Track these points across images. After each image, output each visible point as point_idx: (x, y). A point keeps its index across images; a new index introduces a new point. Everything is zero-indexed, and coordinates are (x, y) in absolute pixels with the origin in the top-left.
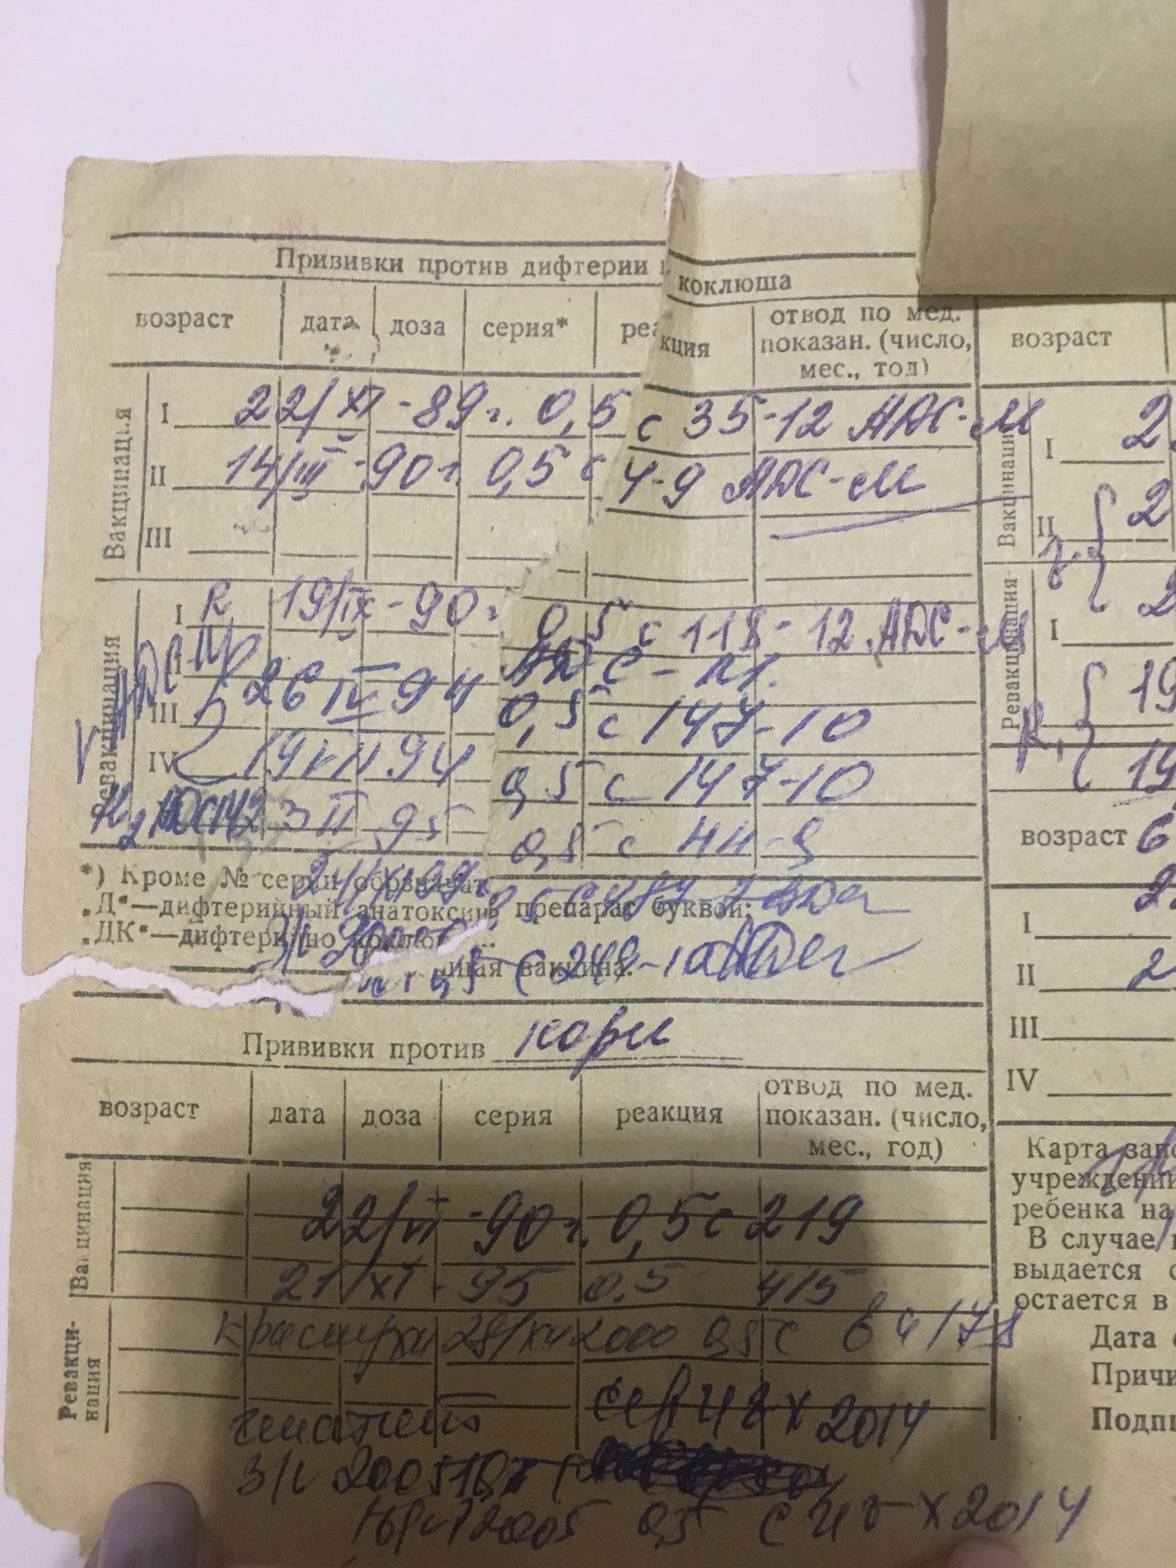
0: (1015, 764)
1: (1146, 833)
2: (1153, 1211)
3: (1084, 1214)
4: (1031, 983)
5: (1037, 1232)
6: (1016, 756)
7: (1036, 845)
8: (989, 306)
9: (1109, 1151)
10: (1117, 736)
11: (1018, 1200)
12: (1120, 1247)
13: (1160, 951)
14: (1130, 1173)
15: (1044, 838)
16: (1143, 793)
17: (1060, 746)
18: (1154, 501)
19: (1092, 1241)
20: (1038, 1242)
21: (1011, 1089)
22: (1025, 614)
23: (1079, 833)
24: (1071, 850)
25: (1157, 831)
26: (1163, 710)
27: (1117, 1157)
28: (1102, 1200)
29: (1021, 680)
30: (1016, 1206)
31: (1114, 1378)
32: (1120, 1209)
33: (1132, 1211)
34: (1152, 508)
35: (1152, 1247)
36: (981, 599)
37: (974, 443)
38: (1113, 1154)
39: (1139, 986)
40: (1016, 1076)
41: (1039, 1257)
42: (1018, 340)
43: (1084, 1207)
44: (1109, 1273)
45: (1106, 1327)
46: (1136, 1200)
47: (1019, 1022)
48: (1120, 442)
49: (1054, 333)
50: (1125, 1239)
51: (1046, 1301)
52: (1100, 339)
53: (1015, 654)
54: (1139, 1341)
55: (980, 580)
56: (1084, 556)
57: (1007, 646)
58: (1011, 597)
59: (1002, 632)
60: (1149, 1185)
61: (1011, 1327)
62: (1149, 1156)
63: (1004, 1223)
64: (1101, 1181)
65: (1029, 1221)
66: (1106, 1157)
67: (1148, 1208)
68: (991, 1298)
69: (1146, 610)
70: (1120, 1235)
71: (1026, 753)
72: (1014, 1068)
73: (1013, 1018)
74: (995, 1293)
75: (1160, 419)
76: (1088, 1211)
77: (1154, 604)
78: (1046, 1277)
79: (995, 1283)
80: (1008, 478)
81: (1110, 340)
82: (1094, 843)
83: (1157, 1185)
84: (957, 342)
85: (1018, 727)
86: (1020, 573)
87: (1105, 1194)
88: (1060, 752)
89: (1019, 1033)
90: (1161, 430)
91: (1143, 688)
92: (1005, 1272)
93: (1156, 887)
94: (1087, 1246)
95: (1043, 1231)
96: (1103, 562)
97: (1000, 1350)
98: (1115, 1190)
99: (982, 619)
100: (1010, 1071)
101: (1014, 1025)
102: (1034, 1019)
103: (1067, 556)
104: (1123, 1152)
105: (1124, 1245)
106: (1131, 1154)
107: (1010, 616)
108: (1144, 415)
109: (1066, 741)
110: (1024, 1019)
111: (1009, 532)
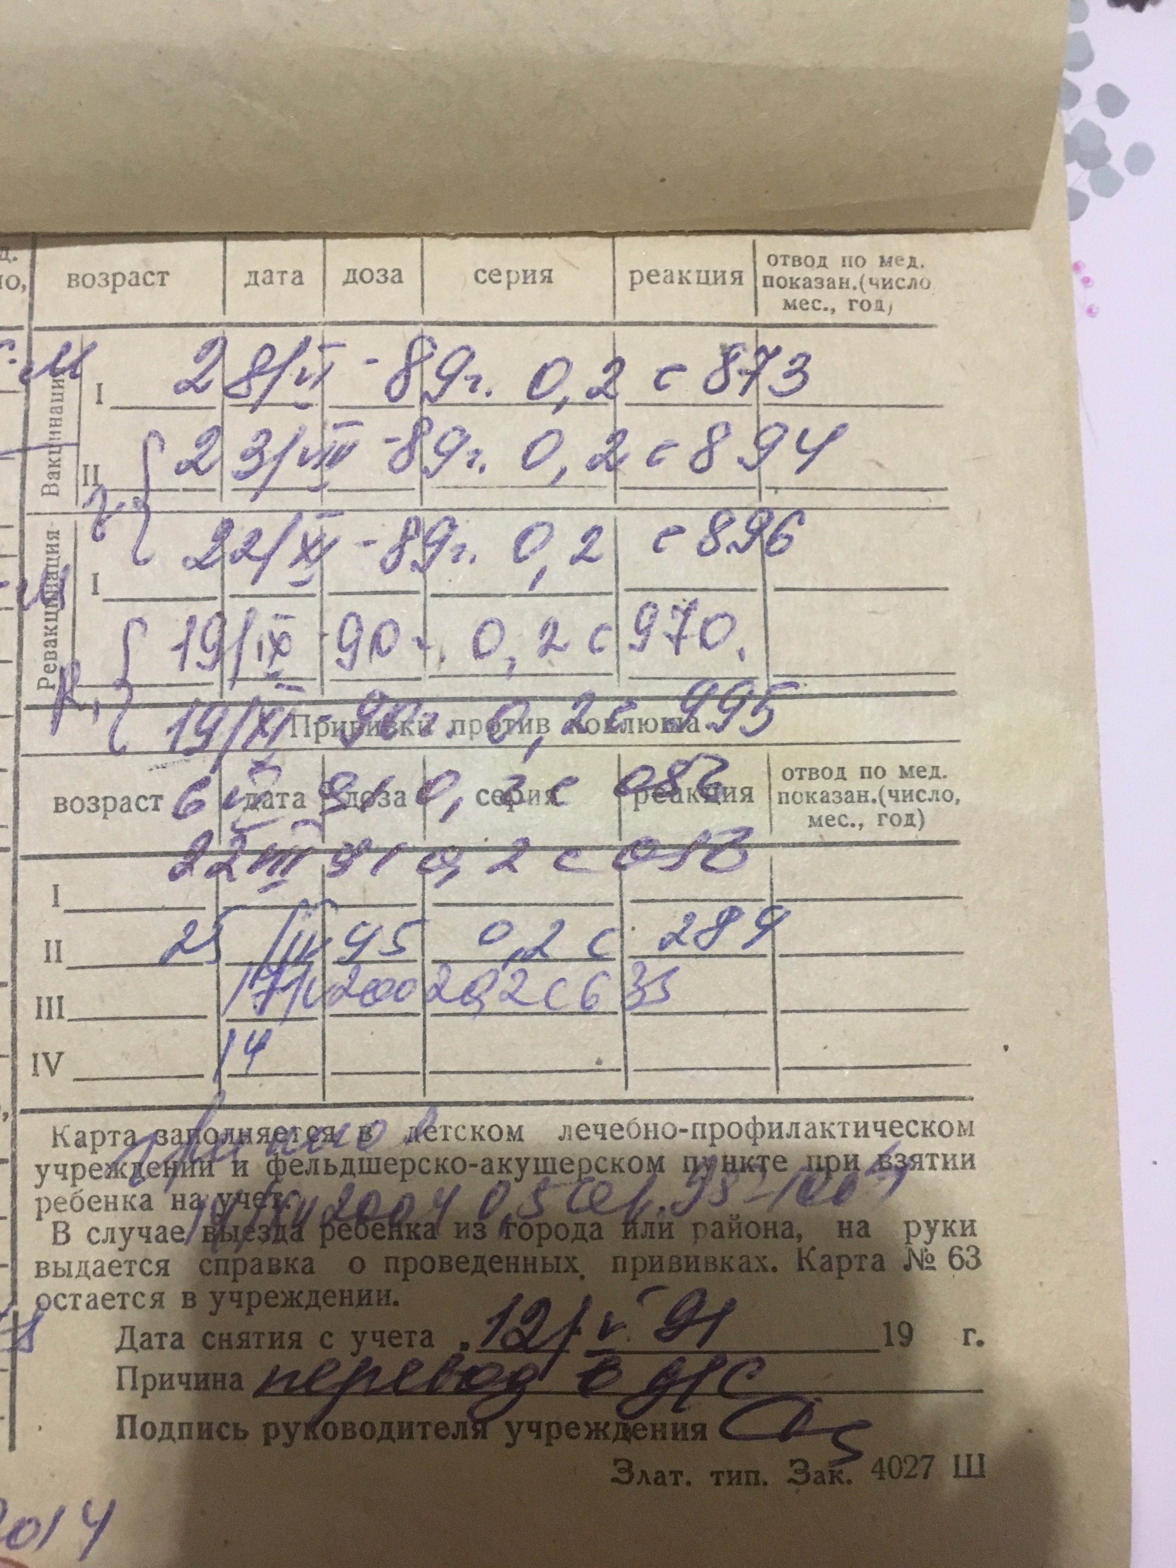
0: (49, 727)
1: (182, 799)
2: (183, 1201)
3: (111, 1207)
4: (59, 960)
5: (61, 1227)
6: (50, 718)
7: (69, 811)
8: (46, 246)
9: (138, 1138)
10: (155, 695)
11: (41, 1192)
12: (148, 1241)
13: (194, 923)
14: (160, 1161)
15: (77, 806)
16: (181, 756)
17: (97, 707)
18: (203, 449)
19: (118, 1236)
20: (61, 1238)
21: (36, 1074)
22: (66, 568)
23: (114, 799)
24: (105, 817)
25: (195, 795)
26: (203, 667)
27: (146, 1145)
28: (131, 1191)
29: (59, 638)
30: (39, 1200)
31: (140, 1383)
32: (149, 1200)
33: (162, 1201)
34: (201, 456)
35: (182, 1240)
36: (22, 553)
37: (23, 387)
38: (143, 1141)
39: (171, 961)
40: (41, 1059)
41: (61, 1255)
42: (74, 280)
43: (111, 1199)
44: (136, 1269)
45: (132, 1328)
46: (166, 1190)
47: (44, 1003)
48: (172, 387)
49: (110, 274)
50: (154, 1233)
51: (70, 1301)
52: (157, 279)
53: (54, 610)
54: (167, 1342)
55: (22, 533)
56: (130, 506)
57: (46, 602)
58: (52, 549)
59: (42, 585)
60: (180, 1173)
61: (32, 1329)
62: (180, 1142)
63: (26, 1217)
64: (129, 1171)
65: (53, 1216)
66: (135, 1144)
67: (179, 1198)
68: (9, 1299)
69: (191, 563)
70: (148, 1228)
71: (61, 714)
72: (39, 1051)
73: (39, 998)
74: (14, 1294)
75: (213, 365)
76: (115, 1204)
77: (200, 556)
78: (69, 1276)
79: (14, 1282)
80: (55, 423)
81: (167, 279)
82: (129, 810)
83: (188, 1173)
84: (13, 283)
85: (53, 687)
86: (64, 525)
87: (133, 1184)
88: (96, 713)
89: (45, 1014)
90: (215, 374)
91: (182, 647)
92: (26, 1271)
93: (192, 855)
94: (113, 1241)
95: (67, 1226)
96: (148, 512)
97: (20, 1355)
98: (144, 1179)
99: (22, 574)
100: (35, 1056)
101: (39, 1006)
102: (60, 998)
103: (111, 507)
104: (153, 1139)
105: (153, 1239)
106: (161, 1141)
107: (51, 570)
108: (197, 359)
109: (102, 702)
110: (50, 999)
111: (53, 481)
